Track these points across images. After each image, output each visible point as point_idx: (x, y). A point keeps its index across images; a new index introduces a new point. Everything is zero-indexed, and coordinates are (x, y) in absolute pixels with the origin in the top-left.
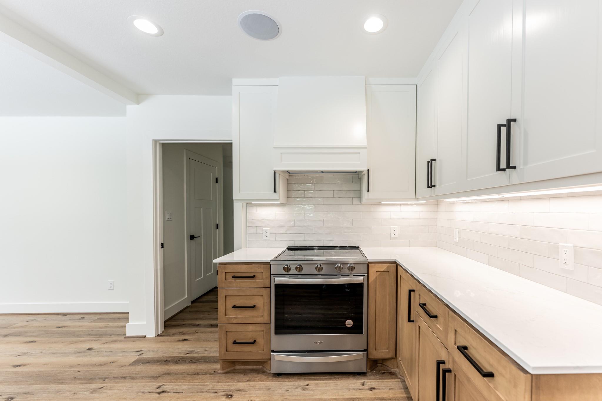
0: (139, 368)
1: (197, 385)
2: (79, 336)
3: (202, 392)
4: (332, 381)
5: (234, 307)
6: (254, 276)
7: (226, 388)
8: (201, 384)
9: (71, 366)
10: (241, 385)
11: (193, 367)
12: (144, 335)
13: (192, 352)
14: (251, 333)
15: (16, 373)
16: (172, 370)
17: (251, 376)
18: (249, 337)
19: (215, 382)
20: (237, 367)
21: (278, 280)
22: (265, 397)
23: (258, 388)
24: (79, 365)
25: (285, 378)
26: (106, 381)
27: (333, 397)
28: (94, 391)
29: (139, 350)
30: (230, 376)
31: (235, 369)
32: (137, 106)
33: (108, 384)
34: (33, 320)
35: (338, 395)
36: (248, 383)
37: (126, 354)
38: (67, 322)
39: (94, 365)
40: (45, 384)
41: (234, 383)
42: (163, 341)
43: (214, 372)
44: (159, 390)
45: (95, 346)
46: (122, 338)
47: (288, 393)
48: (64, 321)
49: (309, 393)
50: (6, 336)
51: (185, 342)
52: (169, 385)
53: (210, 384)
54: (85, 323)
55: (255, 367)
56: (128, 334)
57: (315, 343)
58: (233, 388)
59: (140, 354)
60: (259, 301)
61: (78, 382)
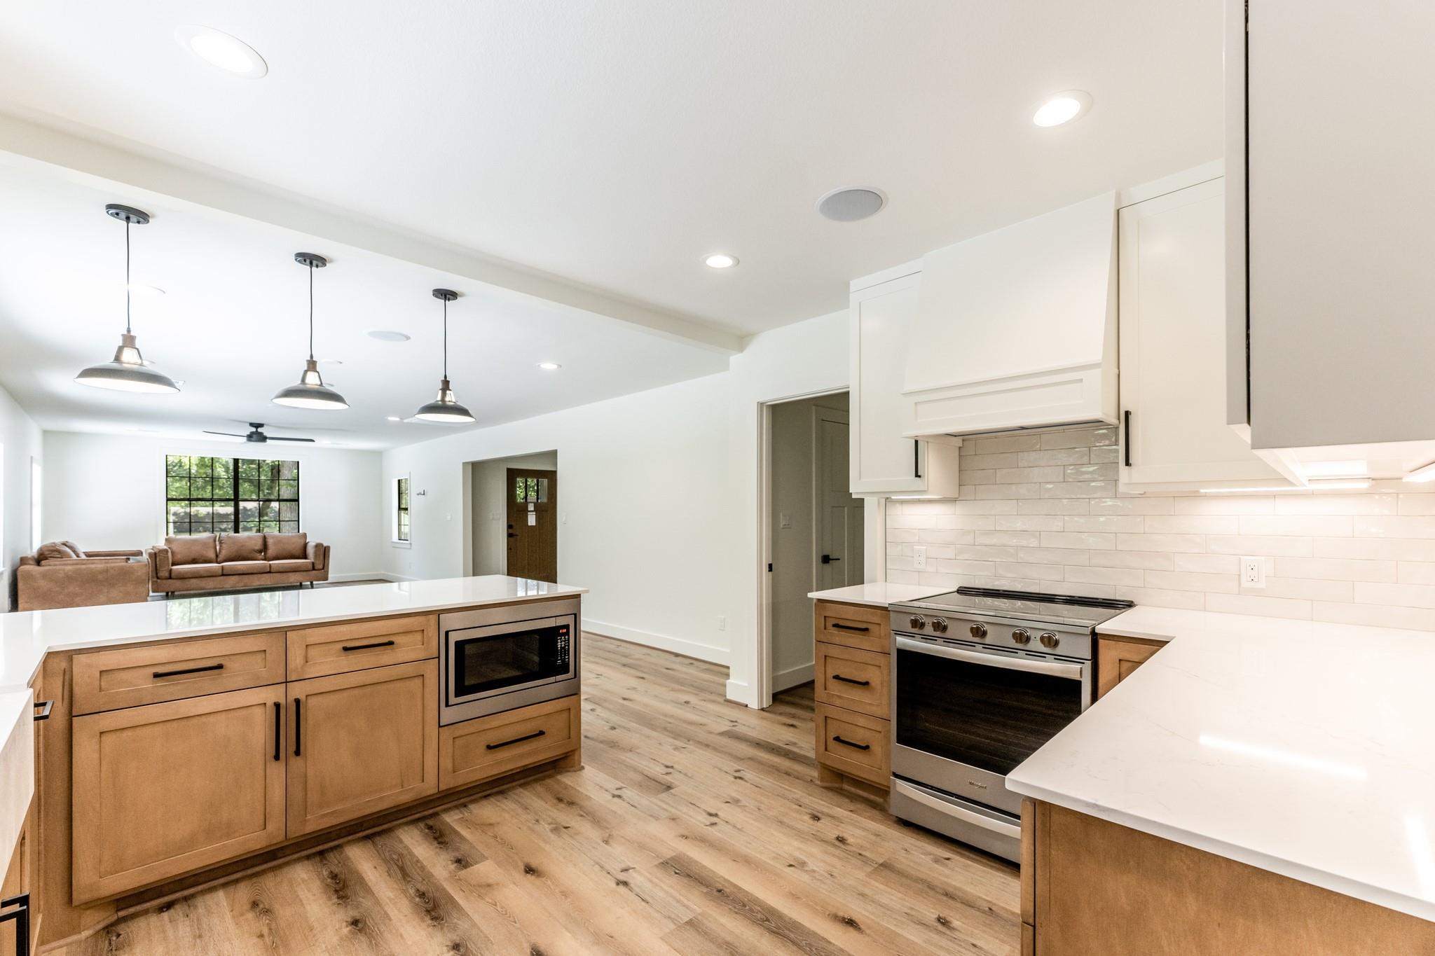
0: (725, 741)
1: (781, 787)
2: (682, 684)
3: (784, 797)
4: (1001, 875)
5: (837, 677)
6: (867, 630)
7: (816, 807)
8: (787, 787)
9: (666, 715)
10: (839, 812)
11: (786, 764)
12: (746, 703)
13: (794, 744)
14: (862, 731)
15: (623, 705)
16: (761, 757)
17: (859, 806)
18: (859, 737)
19: (804, 792)
20: (846, 787)
21: (903, 642)
22: (864, 842)
23: (861, 826)
24: (672, 716)
25: (913, 832)
26: (691, 742)
27: (984, 897)
28: (676, 749)
29: (734, 720)
30: (830, 794)
31: (841, 789)
32: (741, 354)
33: (691, 747)
34: (649, 654)
35: (997, 899)
36: (850, 813)
37: (719, 720)
38: (677, 664)
39: (686, 722)
40: (639, 724)
41: (831, 806)
42: (763, 718)
43: (811, 780)
44: (737, 774)
45: (693, 700)
46: (721, 700)
47: (906, 854)
48: (674, 662)
49: (943, 871)
50: (624, 665)
51: (792, 729)
52: (749, 773)
53: (798, 793)
54: (692, 671)
55: (872, 797)
56: (729, 697)
57: (971, 783)
58: (825, 810)
59: (733, 726)
60: (873, 676)
61: (666, 733)
